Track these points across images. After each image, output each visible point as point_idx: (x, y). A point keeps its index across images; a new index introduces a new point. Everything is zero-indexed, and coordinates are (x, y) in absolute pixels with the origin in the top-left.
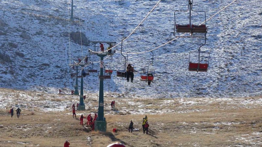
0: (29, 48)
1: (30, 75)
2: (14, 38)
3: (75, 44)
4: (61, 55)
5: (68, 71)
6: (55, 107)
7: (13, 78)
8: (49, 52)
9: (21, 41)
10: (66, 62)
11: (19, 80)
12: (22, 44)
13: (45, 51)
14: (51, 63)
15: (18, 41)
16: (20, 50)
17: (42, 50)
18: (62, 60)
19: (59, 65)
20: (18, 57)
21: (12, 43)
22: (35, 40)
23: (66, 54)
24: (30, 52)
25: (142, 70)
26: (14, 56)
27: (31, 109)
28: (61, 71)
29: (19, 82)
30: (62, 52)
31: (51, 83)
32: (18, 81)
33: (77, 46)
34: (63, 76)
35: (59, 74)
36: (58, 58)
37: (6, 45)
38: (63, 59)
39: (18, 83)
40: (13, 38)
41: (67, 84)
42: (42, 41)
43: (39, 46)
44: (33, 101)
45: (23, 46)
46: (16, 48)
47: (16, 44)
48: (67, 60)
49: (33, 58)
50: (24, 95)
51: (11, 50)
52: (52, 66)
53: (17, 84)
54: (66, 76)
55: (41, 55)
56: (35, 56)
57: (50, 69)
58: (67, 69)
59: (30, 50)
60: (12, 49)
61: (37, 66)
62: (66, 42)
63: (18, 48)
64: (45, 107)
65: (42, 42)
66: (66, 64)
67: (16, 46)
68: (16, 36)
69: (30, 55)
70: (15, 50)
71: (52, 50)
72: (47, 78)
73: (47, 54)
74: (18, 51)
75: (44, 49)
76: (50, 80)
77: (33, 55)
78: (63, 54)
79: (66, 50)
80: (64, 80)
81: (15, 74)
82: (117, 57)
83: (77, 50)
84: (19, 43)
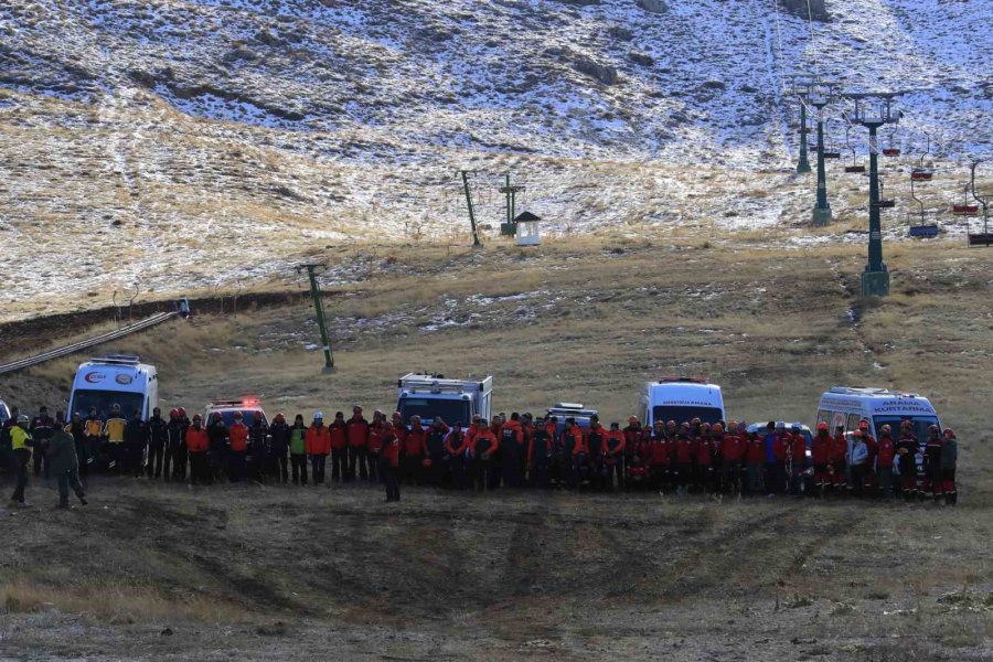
0: (664, 39)
1: (675, 117)
2: (622, 11)
3: (791, 19)
4: (755, 55)
5: (777, 100)
6: (751, 215)
7: (630, 129)
8: (721, 46)
9: (640, 20)
10: (770, 75)
11: (647, 136)
12: (645, 28)
13: (709, 45)
14: (727, 80)
15: (633, 20)
16: (642, 46)
17: (701, 42)
18: (758, 70)
19: (750, 85)
20: (638, 67)
21: (617, 28)
22: (680, 13)
23: (768, 50)
24: (669, 50)
25: (980, 87)
26: (625, 66)
27: (690, 223)
28: (758, 100)
29: (648, 141)
30: (756, 45)
31: (732, 139)
32: (643, 139)
33: (796, 25)
34: (764, 115)
35: (753, 111)
36: (747, 63)
37: (601, 34)
38: (762, 66)
39: (643, 142)
40: (619, 10)
41: (775, 140)
42: (698, 15)
43: (692, 28)
44: (694, 201)
45: (648, 32)
46: (629, 39)
47: (629, 28)
48: (773, 68)
49: (679, 69)
50: (666, 180)
51: (616, 49)
52: (732, 88)
53: (642, 146)
54: (772, 116)
55: (698, 57)
56: (683, 60)
57: (726, 96)
58: (773, 95)
59: (668, 44)
60: (618, 46)
61: (689, 91)
62: (766, 15)
63: (633, 40)
64: (728, 215)
65: (700, 18)
66: (769, 80)
67: (628, 36)
68: (625, 6)
69: (668, 59)
70: (628, 46)
71: (727, 42)
72: (719, 124)
73: (715, 52)
74: (635, 52)
75: (708, 38)
76: (730, 129)
77: (678, 60)
78: (760, 50)
79: (766, 40)
80: (767, 128)
81: (633, 119)
82: (909, 52)
83: (799, 36)
84: (636, 25)
